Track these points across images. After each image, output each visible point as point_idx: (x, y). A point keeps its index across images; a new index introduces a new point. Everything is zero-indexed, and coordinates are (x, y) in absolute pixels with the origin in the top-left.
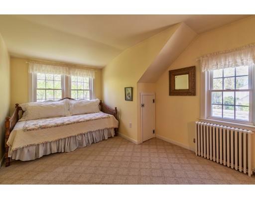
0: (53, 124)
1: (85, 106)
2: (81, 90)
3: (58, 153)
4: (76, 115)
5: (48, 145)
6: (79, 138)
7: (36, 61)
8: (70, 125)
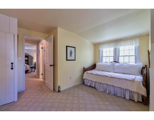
0: (95, 73)
1: (124, 68)
2: (126, 56)
3: (95, 88)
4: (116, 73)
5: (92, 82)
6: (105, 86)
7: (101, 44)
8: (102, 77)
